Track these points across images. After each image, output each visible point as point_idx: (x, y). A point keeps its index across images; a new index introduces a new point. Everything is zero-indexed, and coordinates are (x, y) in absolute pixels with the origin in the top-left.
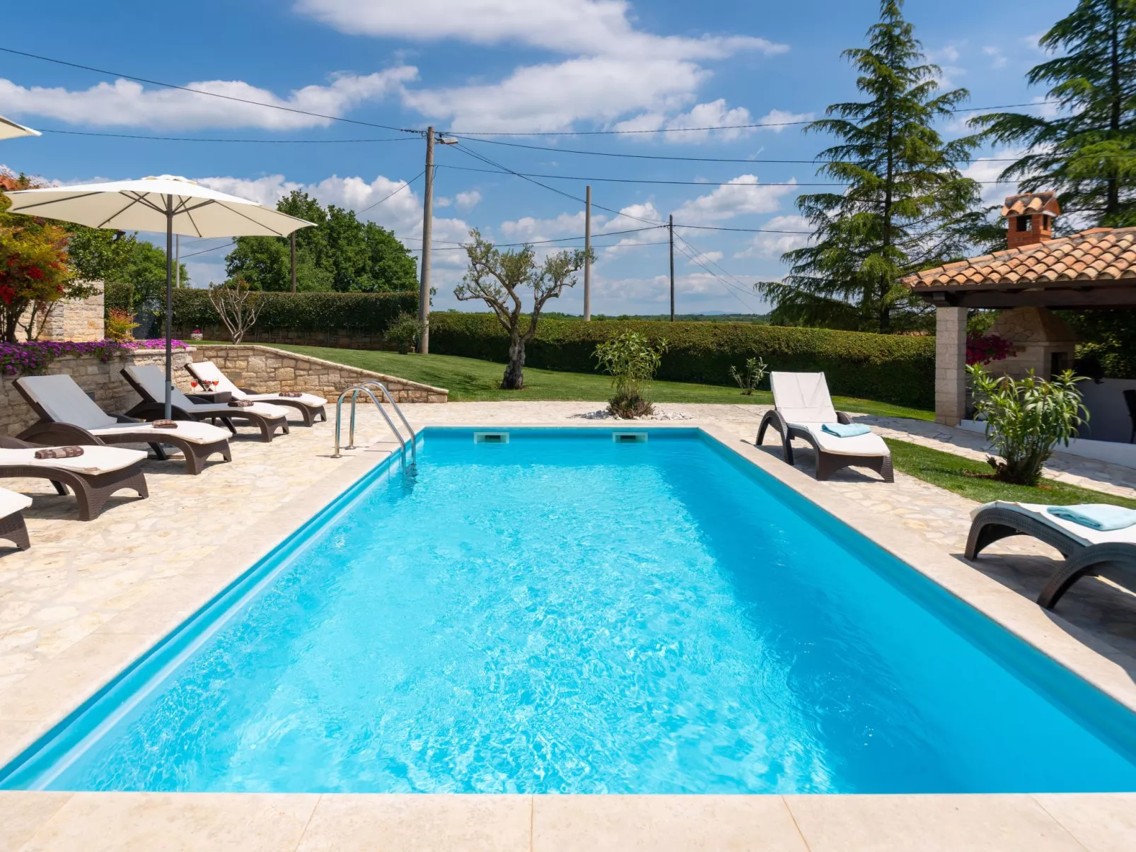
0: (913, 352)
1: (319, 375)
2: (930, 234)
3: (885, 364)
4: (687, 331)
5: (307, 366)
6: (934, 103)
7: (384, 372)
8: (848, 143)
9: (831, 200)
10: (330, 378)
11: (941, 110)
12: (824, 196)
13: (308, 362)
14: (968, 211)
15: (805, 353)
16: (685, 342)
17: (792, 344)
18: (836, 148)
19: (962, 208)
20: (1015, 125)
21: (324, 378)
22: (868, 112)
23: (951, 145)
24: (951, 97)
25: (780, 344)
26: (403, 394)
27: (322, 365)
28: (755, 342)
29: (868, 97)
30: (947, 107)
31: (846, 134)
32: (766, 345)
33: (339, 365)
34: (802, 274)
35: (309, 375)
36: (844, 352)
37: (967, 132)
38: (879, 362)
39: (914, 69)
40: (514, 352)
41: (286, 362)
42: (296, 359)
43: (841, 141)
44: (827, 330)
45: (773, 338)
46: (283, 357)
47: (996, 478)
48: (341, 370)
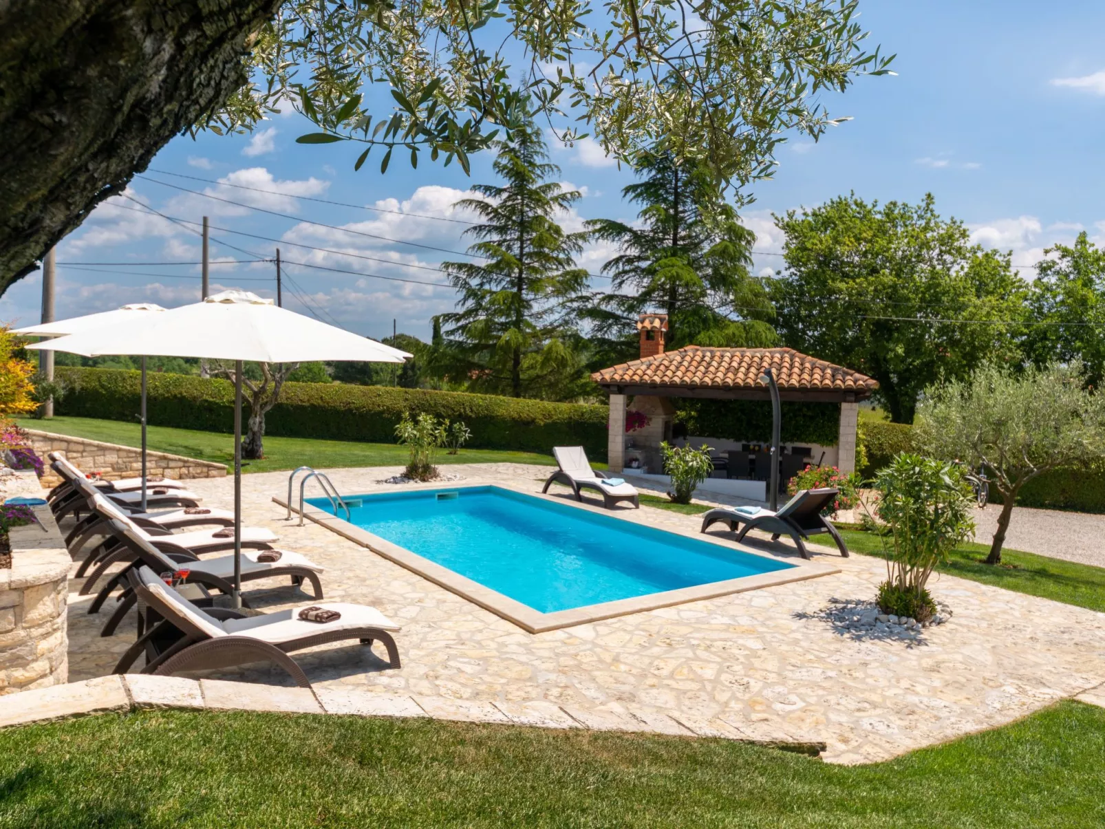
0: (566, 416)
1: (94, 457)
2: (551, 310)
3: (546, 425)
4: (379, 395)
5: (81, 448)
6: (555, 199)
7: (166, 450)
8: (489, 223)
9: (472, 270)
10: (107, 459)
11: (561, 205)
12: (465, 265)
13: (83, 444)
14: (580, 294)
15: (486, 417)
16: (379, 406)
17: (474, 408)
18: (480, 226)
19: (574, 290)
20: (613, 229)
21: (100, 459)
22: (505, 195)
23: (568, 237)
24: (569, 196)
25: (464, 408)
26: (184, 470)
27: (98, 446)
28: (443, 406)
29: (505, 183)
30: (565, 203)
31: (488, 214)
32: (453, 409)
33: (117, 446)
34: (452, 338)
35: (82, 457)
36: (516, 416)
37: (581, 229)
38: (542, 423)
39: (541, 166)
40: (254, 423)
41: (56, 444)
42: (68, 442)
43: (484, 220)
44: (501, 397)
45: (458, 403)
46: (52, 440)
47: (671, 502)
48: (119, 450)
